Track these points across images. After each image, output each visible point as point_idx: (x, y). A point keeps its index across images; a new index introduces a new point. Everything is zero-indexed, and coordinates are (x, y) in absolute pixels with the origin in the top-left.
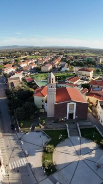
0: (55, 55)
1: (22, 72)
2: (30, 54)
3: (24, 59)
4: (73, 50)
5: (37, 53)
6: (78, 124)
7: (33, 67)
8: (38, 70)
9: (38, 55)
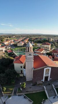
0: (25, 38)
1: (5, 47)
2: (10, 37)
3: (6, 40)
4: (34, 35)
5: (14, 37)
6: (53, 85)
7: (12, 44)
8: (15, 46)
9: (15, 38)
